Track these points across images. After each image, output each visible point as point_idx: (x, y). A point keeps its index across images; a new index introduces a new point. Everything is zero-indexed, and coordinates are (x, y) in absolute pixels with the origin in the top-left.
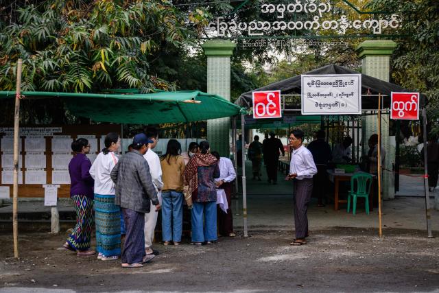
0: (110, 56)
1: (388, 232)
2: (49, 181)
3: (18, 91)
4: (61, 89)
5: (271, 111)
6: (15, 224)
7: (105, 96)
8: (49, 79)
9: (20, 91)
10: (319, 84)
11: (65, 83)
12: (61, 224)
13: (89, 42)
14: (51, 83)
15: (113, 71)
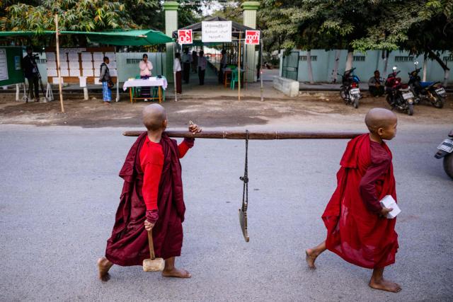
0: (103, 13)
1: (243, 98)
2: (82, 75)
3: (57, 31)
4: (79, 30)
5: (187, 40)
6: (61, 96)
7: (100, 33)
8: (73, 24)
9: (58, 31)
10: (211, 26)
11: (81, 27)
12: (89, 95)
13: (93, 5)
14: (74, 27)
15: (105, 20)
